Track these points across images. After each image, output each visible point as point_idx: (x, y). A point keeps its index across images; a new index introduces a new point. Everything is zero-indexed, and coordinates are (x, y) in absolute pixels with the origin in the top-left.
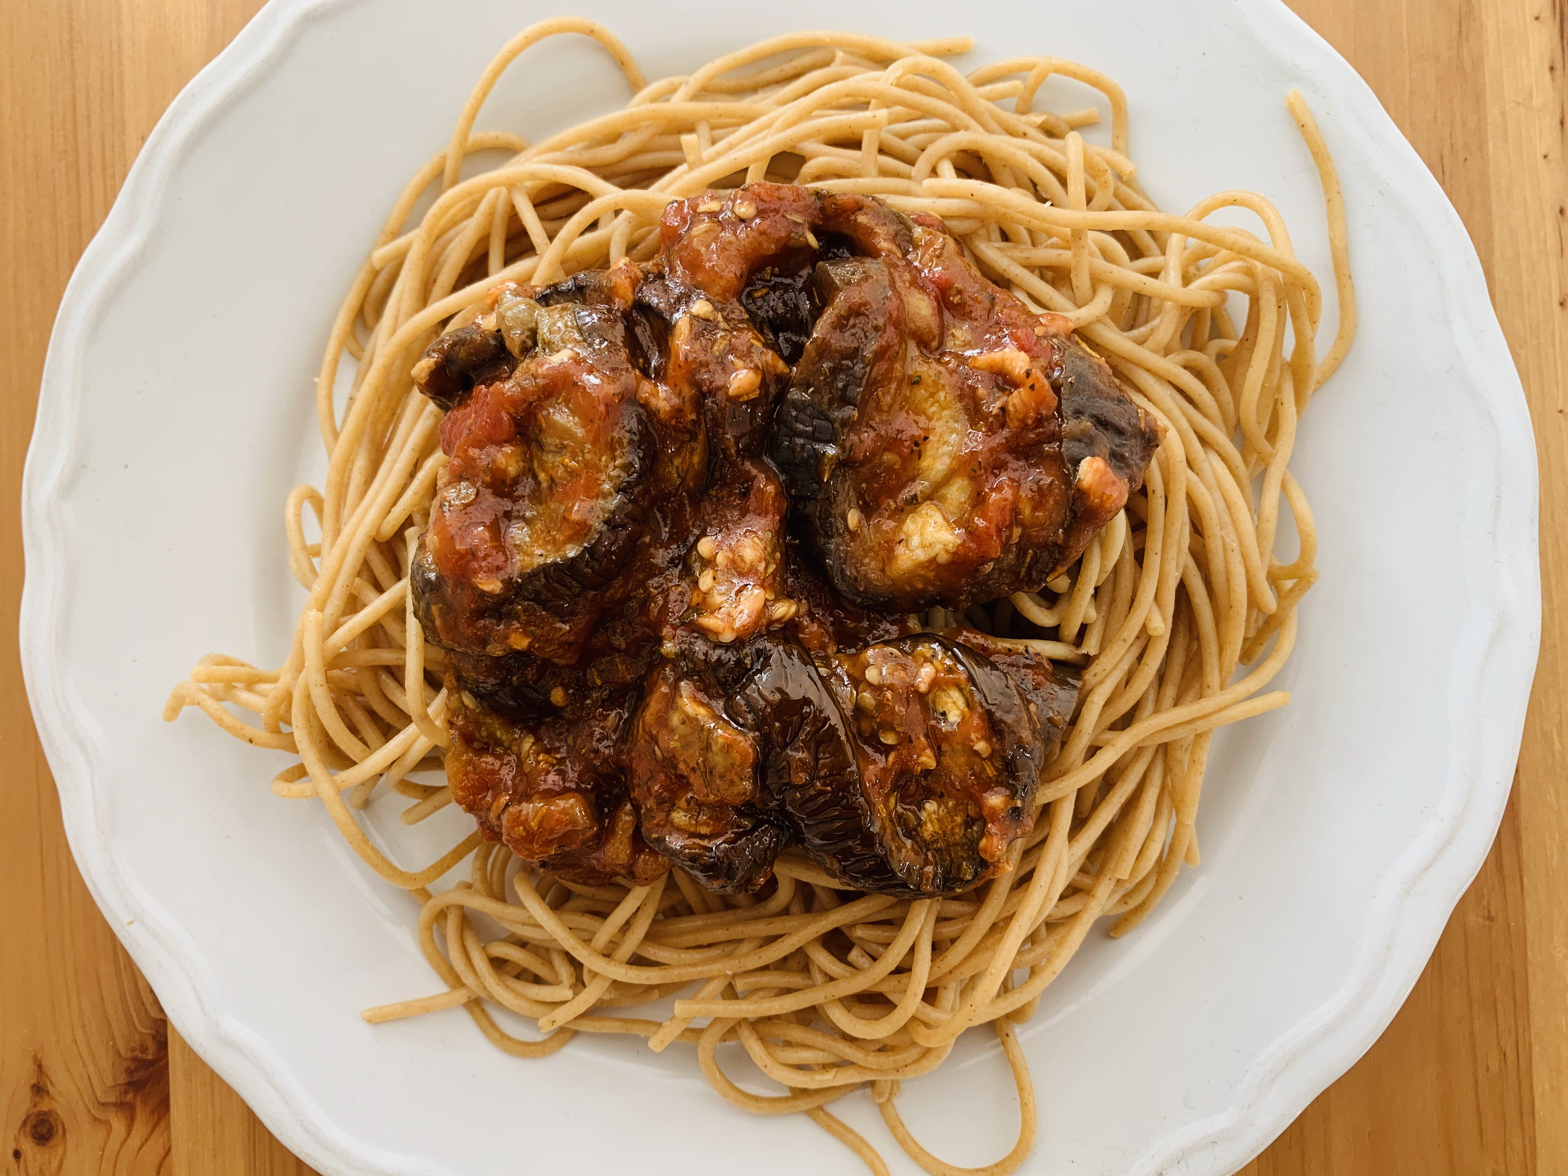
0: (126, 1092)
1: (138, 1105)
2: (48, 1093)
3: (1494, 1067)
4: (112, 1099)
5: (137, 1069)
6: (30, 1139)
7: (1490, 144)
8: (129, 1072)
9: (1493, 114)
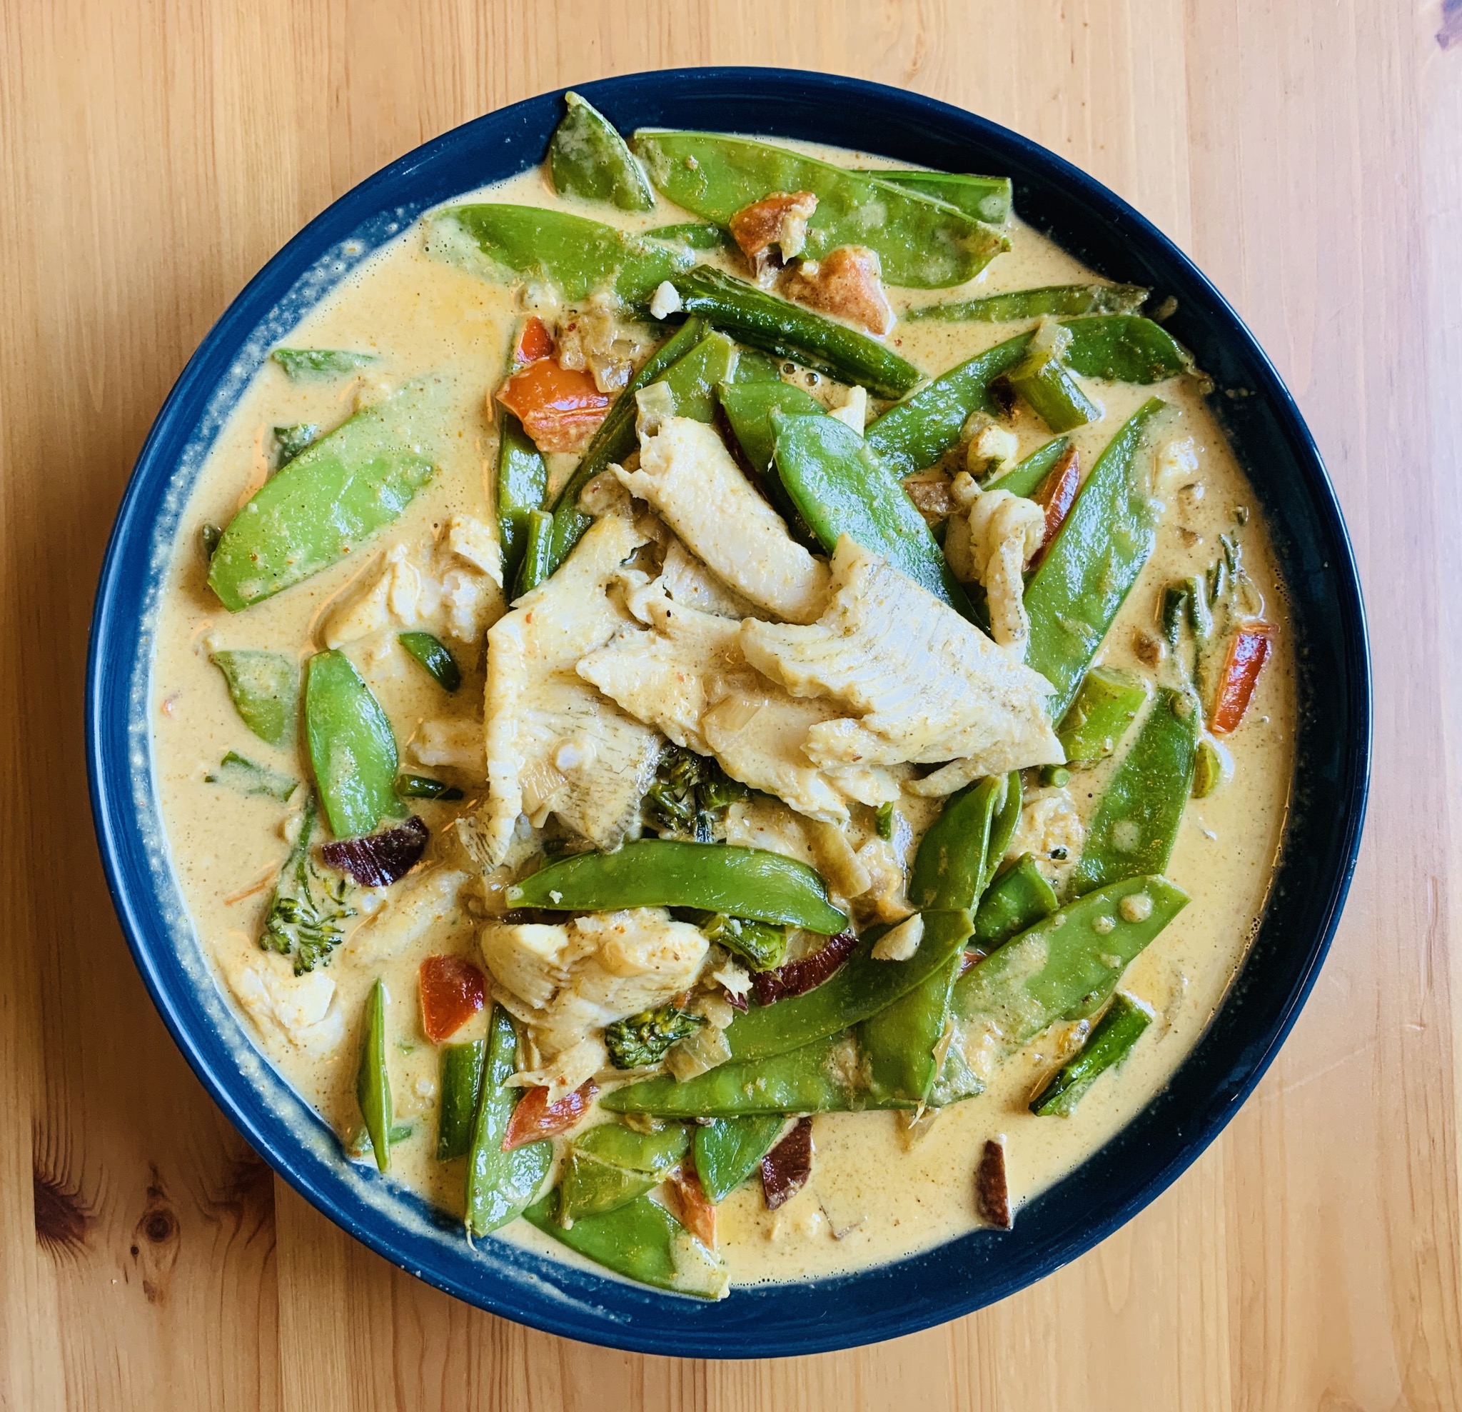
0: (234, 1192)
1: (246, 1203)
2: (163, 1195)
4: (222, 1198)
5: (242, 1174)
6: (146, 1236)
7: (1432, 361)
8: (236, 1173)
9: (1435, 334)
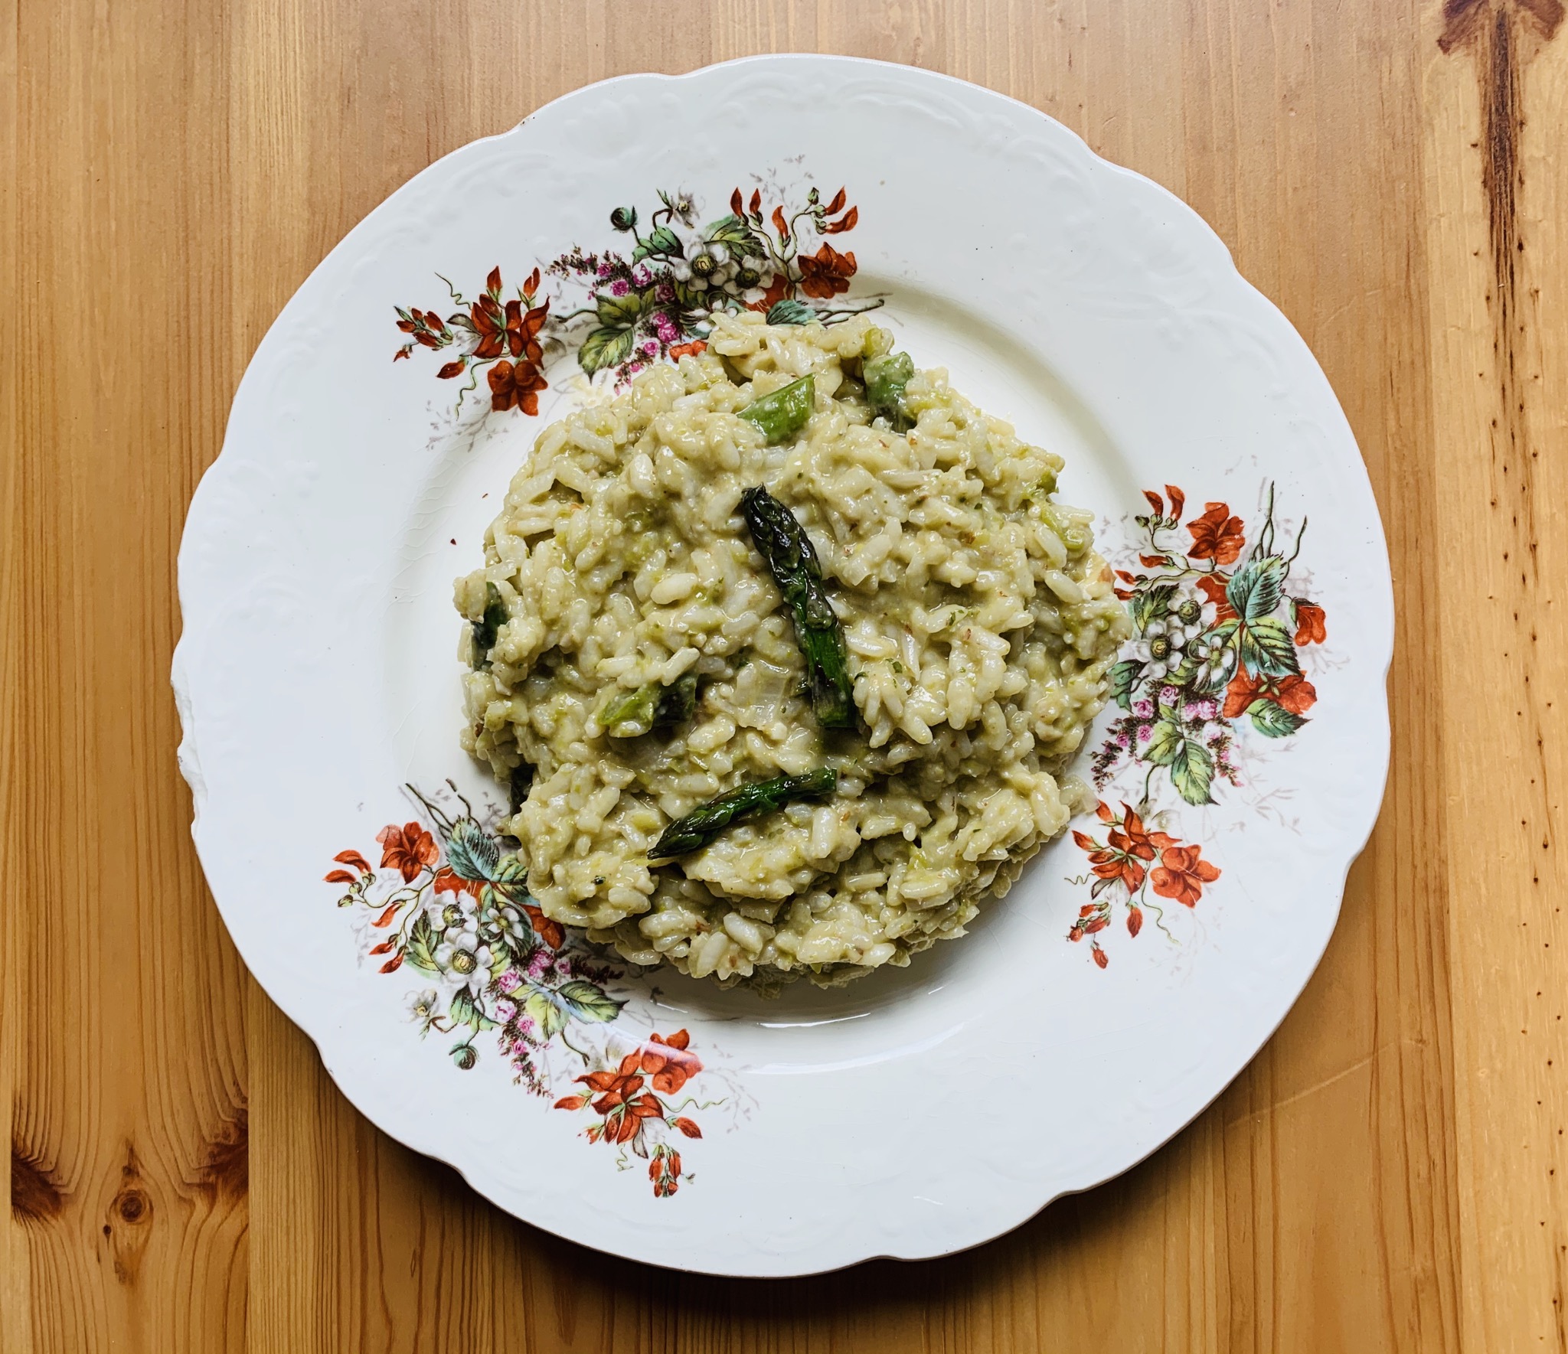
0: (209, 1175)
1: (220, 1186)
2: (138, 1173)
3: (1424, 1173)
4: (197, 1180)
5: (219, 1154)
6: (120, 1216)
7: (1433, 363)
8: (212, 1155)
9: (1436, 338)
